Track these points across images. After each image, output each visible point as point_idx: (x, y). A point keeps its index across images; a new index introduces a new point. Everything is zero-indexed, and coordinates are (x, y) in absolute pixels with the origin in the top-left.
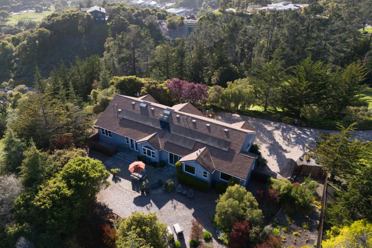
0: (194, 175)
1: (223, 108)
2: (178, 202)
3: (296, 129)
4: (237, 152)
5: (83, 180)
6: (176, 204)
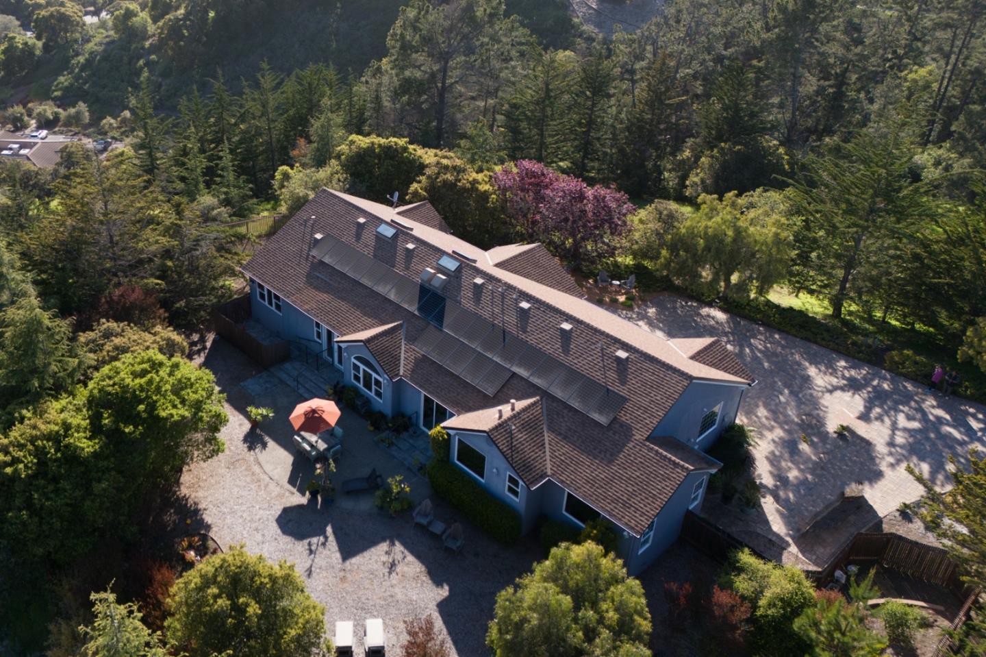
0: (483, 481)
1: (677, 282)
2: (406, 552)
3: (930, 402)
4: (638, 436)
5: (134, 419)
6: (399, 557)
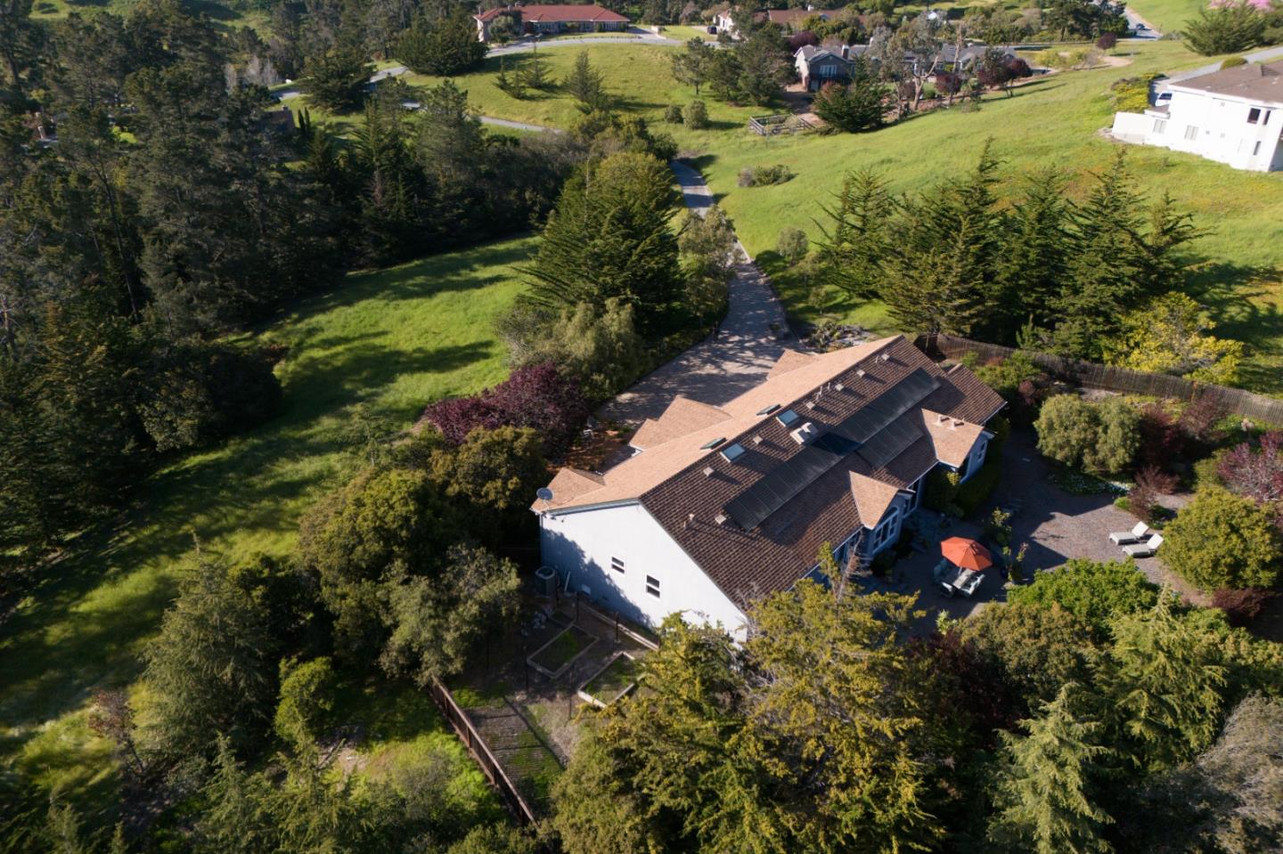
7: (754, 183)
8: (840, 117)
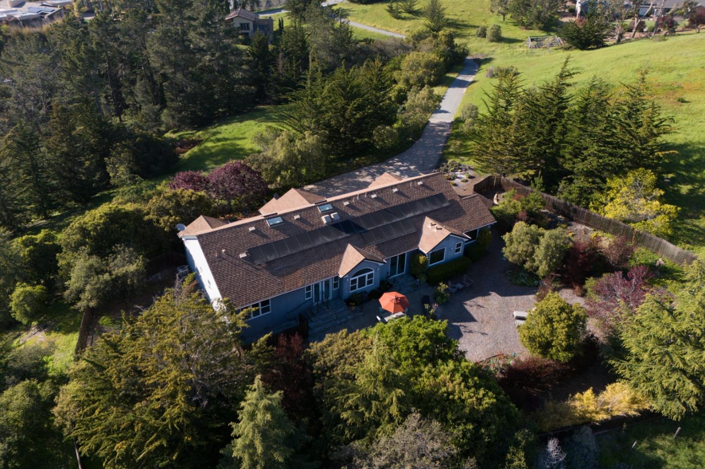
0: (444, 260)
4: (458, 200)
6: (473, 303)
7: (494, 76)
8: (573, 39)
